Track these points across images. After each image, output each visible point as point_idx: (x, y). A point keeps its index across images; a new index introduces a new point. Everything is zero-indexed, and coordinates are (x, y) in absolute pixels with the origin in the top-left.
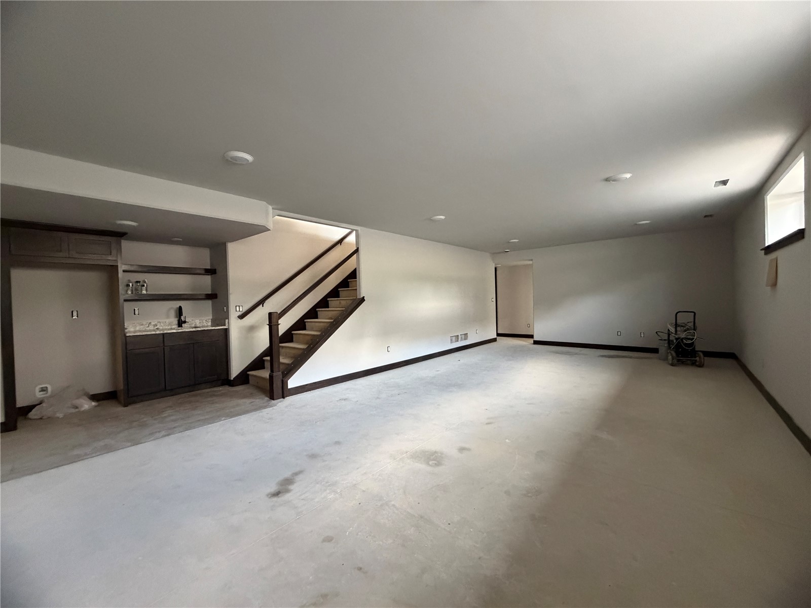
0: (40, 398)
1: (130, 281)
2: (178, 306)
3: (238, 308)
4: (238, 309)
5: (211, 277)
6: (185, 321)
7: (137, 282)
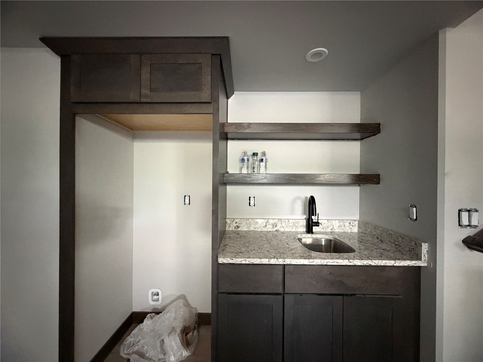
0: (153, 305)
1: (245, 153)
2: (309, 197)
3: (465, 215)
4: (465, 222)
5: (361, 143)
6: (318, 223)
7: (255, 154)
